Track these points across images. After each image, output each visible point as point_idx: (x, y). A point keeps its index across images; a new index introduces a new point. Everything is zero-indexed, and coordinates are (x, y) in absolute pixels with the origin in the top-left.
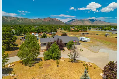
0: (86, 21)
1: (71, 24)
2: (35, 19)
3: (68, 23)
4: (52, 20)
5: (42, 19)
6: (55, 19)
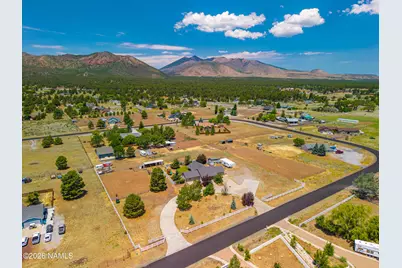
0: (225, 64)
1: (183, 74)
2: (54, 58)
3: (171, 70)
4: (117, 62)
5: (80, 56)
6: (128, 57)
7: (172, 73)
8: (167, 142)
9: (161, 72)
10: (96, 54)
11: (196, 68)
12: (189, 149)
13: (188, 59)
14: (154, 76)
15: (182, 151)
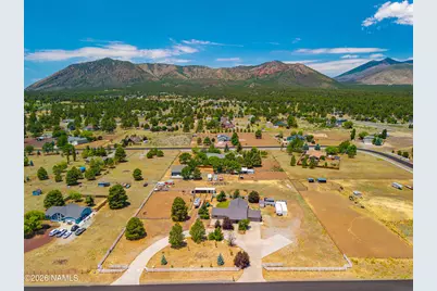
1: (364, 82)
3: (350, 77)
4: (286, 71)
6: (297, 65)
7: (352, 81)
8: (244, 169)
9: (334, 81)
10: (265, 65)
11: (387, 74)
12: (260, 182)
13: (377, 63)
14: (325, 86)
15: (252, 182)
